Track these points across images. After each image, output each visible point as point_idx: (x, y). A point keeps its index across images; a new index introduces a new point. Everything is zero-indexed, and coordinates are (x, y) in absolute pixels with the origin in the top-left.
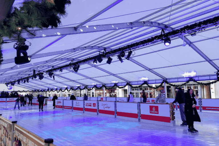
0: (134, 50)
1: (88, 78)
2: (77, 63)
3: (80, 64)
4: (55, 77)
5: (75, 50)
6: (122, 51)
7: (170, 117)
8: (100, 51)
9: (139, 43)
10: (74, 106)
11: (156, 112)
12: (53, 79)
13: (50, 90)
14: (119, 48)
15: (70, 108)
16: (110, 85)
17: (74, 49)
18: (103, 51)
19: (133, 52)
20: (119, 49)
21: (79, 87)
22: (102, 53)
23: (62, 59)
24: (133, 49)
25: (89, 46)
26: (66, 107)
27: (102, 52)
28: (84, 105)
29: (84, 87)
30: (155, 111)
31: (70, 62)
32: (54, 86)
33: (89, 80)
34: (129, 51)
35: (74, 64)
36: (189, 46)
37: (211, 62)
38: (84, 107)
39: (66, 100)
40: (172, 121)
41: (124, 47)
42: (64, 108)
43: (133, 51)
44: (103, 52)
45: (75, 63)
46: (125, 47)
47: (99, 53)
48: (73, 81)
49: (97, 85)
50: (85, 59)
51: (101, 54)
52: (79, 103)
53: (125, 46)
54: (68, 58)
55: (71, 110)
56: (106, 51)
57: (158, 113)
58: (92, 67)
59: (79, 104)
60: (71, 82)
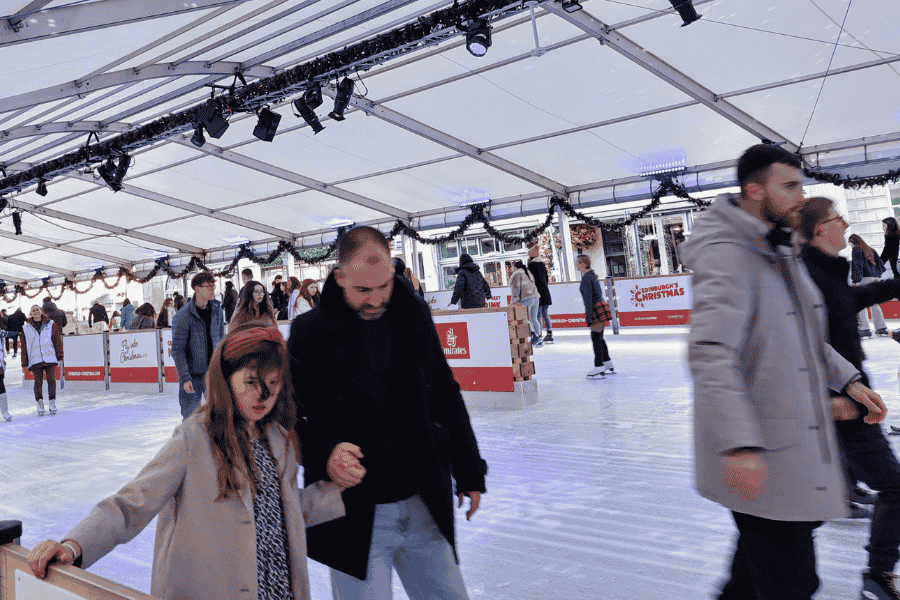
0: (361, 73)
1: (197, 211)
2: (116, 143)
3: (132, 148)
4: (25, 217)
5: (83, 89)
6: (311, 79)
7: (511, 365)
8: (216, 84)
9: (374, 44)
10: (116, 362)
11: (459, 351)
12: (13, 230)
13: (11, 288)
14: (298, 68)
15: (98, 373)
16: (315, 240)
17: (77, 83)
18: (228, 81)
19: (358, 83)
20: (300, 73)
21: (163, 259)
22: (227, 92)
23: (38, 127)
24: (357, 69)
25: (152, 64)
26: (78, 374)
27: (225, 88)
28: (162, 352)
29: (187, 260)
30: (456, 347)
31: (83, 140)
32: (30, 264)
33: (203, 220)
34: (341, 79)
35: (102, 150)
36: (602, 43)
37: (719, 104)
38: (163, 363)
39: (78, 335)
40: (520, 384)
41: (316, 62)
42: (69, 378)
43: (360, 78)
44: (232, 88)
45: (108, 142)
46: (319, 60)
47: (212, 94)
48: (127, 231)
49: (250, 243)
50: (150, 122)
51: (223, 97)
52: (135, 345)
53: (322, 56)
54: (70, 124)
55: (102, 384)
56: (244, 82)
57: (467, 356)
58: (202, 156)
59: (136, 350)
60: (112, 239)
